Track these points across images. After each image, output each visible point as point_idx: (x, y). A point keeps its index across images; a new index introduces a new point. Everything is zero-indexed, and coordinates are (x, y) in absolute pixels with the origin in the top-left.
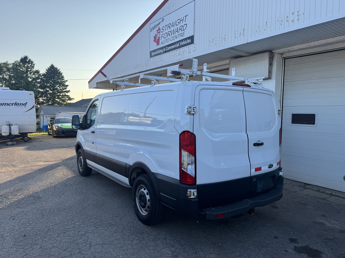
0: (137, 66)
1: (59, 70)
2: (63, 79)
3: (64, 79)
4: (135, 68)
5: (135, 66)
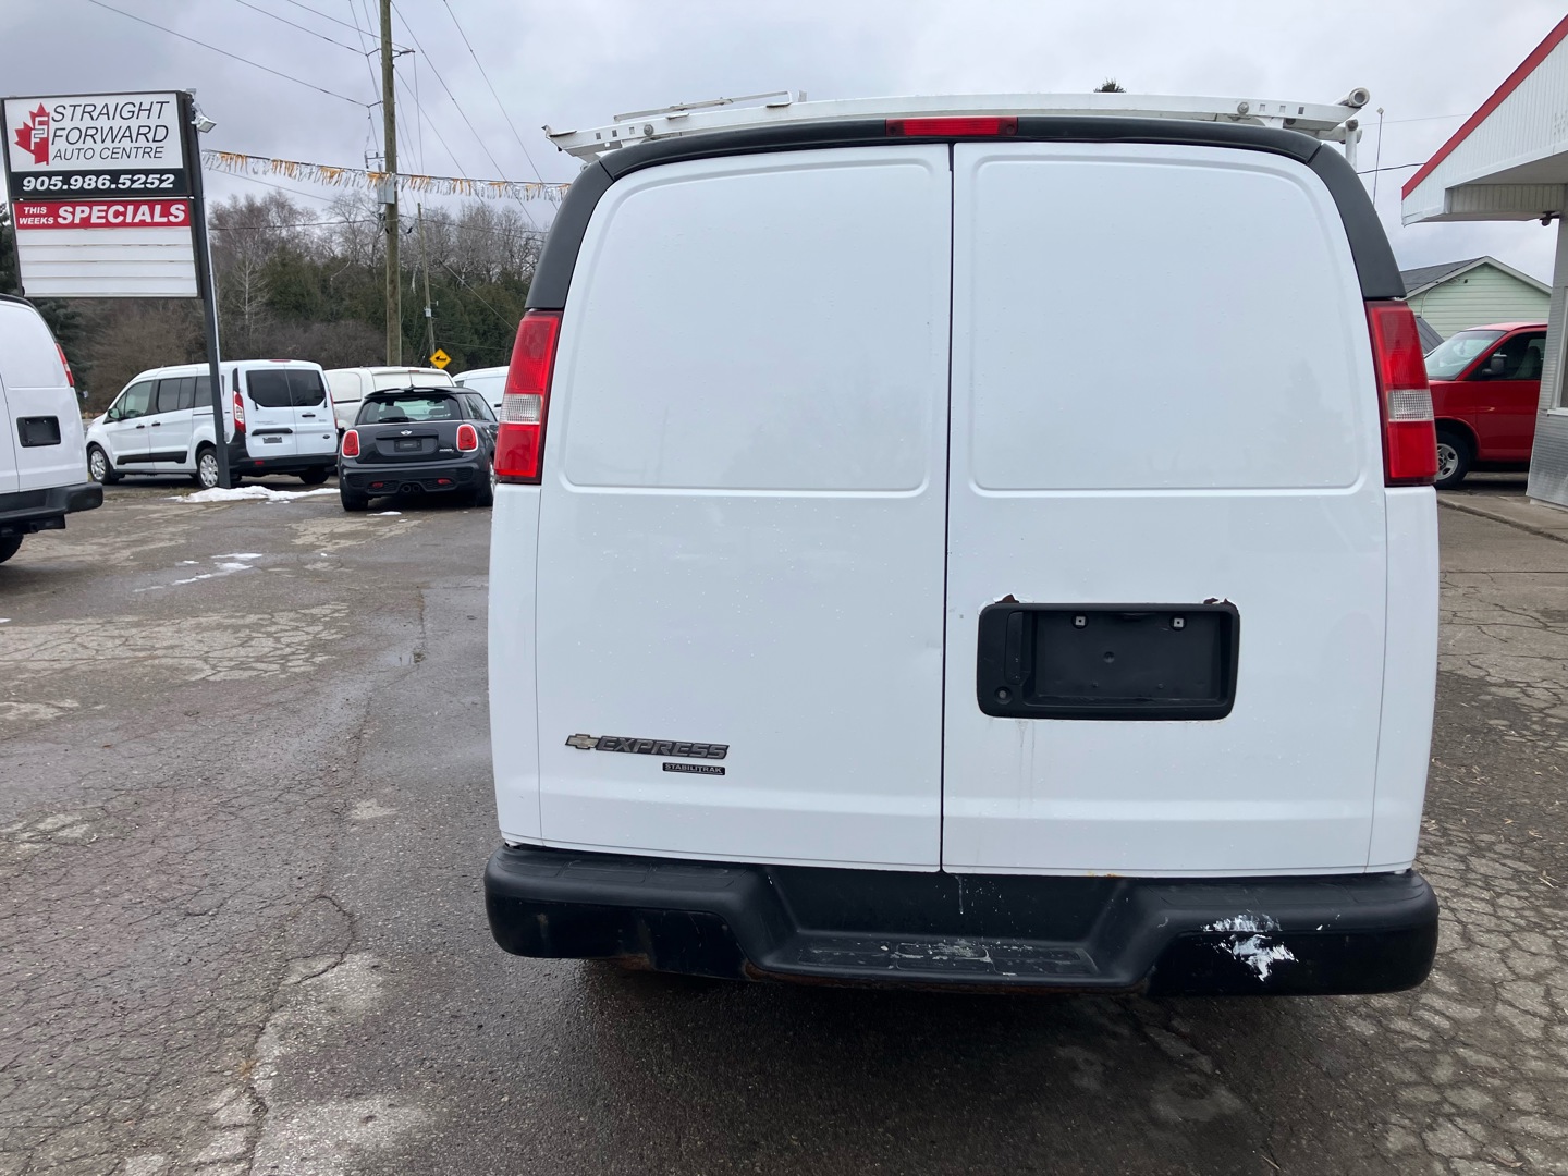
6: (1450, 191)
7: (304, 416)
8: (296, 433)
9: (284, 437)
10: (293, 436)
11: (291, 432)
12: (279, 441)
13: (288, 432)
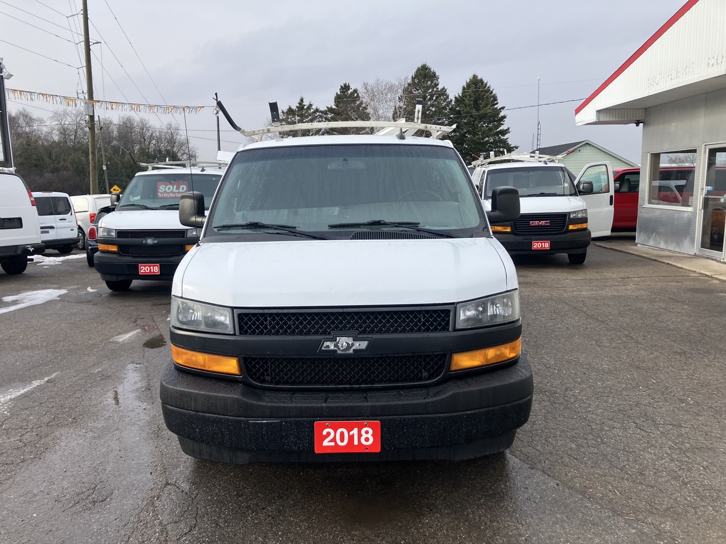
0: (717, 59)
1: (487, 83)
2: (496, 102)
3: (497, 104)
4: (711, 64)
5: (713, 61)
6: (598, 112)
7: (60, 220)
8: (57, 228)
9: (50, 230)
10: (55, 229)
11: (54, 228)
12: (47, 232)
13: (52, 228)
